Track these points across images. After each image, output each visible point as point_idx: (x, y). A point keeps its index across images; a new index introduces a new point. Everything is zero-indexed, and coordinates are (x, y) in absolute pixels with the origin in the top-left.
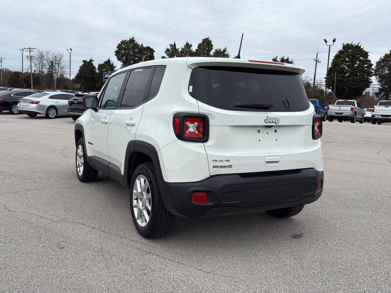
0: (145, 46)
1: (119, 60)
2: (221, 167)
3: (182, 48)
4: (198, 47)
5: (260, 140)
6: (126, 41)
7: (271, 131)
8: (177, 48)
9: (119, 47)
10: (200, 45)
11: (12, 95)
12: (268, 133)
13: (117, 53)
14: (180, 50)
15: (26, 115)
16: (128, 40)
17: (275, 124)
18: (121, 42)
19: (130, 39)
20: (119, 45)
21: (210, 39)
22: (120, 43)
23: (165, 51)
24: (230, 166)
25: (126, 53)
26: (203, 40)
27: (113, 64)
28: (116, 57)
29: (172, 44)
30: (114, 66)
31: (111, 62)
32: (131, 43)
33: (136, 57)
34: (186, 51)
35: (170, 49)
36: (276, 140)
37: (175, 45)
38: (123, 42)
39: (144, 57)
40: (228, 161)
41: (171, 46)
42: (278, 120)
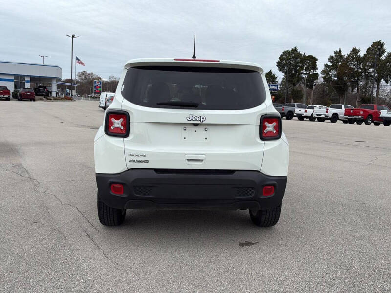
0: (307, 55)
1: (280, 71)
2: (137, 161)
3: (348, 54)
4: (367, 52)
5: (185, 138)
6: (288, 51)
7: (200, 130)
8: (342, 54)
9: (281, 57)
10: (369, 50)
13: (279, 64)
14: (345, 56)
16: (291, 50)
17: (199, 122)
18: (284, 53)
19: (293, 49)
20: (281, 56)
21: (382, 42)
22: (282, 54)
23: (329, 59)
24: (147, 161)
25: (287, 63)
26: (374, 43)
27: (274, 75)
28: (278, 68)
29: (337, 51)
30: (276, 76)
31: (273, 73)
32: (293, 53)
33: (298, 66)
34: (353, 57)
35: (334, 56)
36: (206, 139)
37: (340, 51)
38: (285, 53)
39: (306, 66)
40: (145, 156)
41: (336, 53)
42: (203, 118)
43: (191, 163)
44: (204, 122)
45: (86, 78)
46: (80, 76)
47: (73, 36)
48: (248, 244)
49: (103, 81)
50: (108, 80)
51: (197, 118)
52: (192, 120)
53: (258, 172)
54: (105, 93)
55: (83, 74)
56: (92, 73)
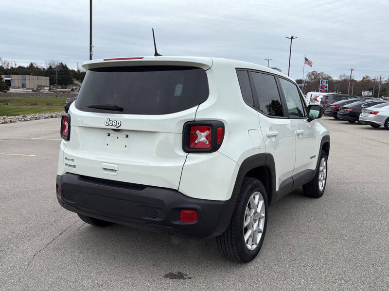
2: (69, 165)
5: (107, 145)
7: (122, 136)
11: (362, 106)
12: (117, 138)
15: (370, 126)
17: (115, 128)
24: (74, 166)
36: (126, 146)
40: (74, 161)
42: (118, 123)
43: (105, 172)
44: (119, 128)
45: (315, 78)
46: (309, 76)
47: (292, 38)
48: (180, 276)
49: (333, 80)
50: (339, 80)
51: (114, 123)
52: (109, 125)
53: (177, 191)
54: (311, 93)
55: (313, 74)
56: (322, 73)
